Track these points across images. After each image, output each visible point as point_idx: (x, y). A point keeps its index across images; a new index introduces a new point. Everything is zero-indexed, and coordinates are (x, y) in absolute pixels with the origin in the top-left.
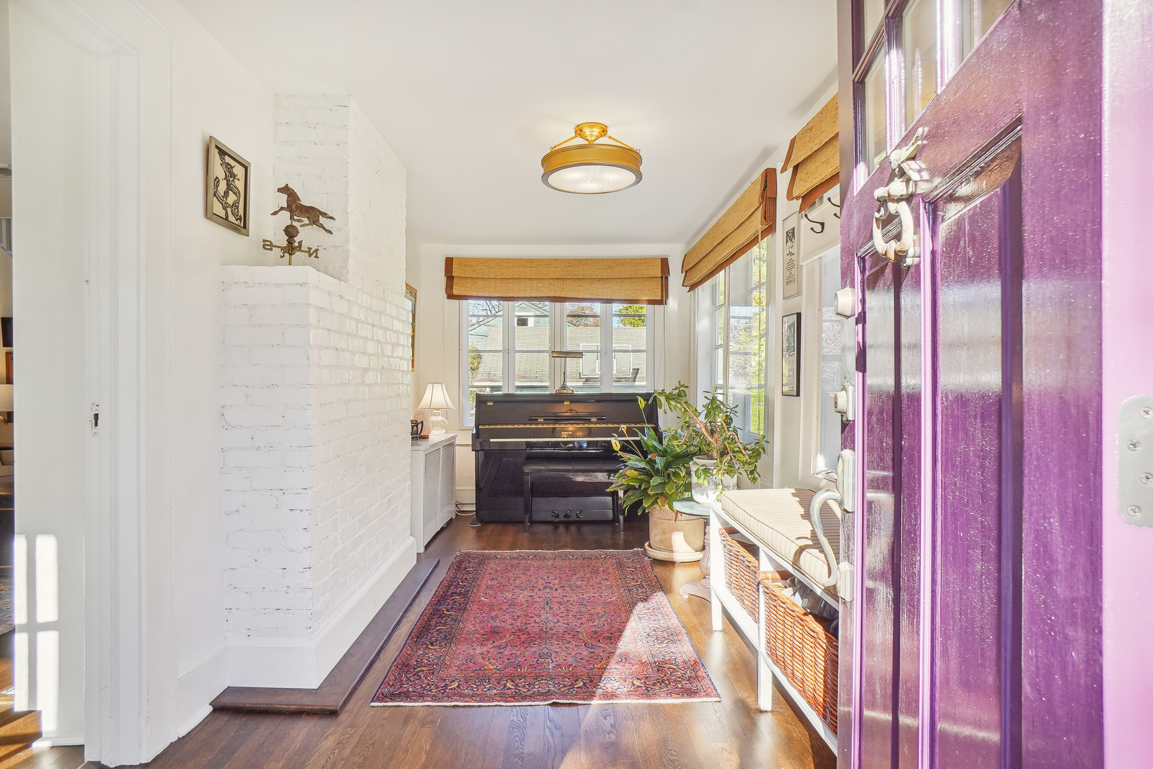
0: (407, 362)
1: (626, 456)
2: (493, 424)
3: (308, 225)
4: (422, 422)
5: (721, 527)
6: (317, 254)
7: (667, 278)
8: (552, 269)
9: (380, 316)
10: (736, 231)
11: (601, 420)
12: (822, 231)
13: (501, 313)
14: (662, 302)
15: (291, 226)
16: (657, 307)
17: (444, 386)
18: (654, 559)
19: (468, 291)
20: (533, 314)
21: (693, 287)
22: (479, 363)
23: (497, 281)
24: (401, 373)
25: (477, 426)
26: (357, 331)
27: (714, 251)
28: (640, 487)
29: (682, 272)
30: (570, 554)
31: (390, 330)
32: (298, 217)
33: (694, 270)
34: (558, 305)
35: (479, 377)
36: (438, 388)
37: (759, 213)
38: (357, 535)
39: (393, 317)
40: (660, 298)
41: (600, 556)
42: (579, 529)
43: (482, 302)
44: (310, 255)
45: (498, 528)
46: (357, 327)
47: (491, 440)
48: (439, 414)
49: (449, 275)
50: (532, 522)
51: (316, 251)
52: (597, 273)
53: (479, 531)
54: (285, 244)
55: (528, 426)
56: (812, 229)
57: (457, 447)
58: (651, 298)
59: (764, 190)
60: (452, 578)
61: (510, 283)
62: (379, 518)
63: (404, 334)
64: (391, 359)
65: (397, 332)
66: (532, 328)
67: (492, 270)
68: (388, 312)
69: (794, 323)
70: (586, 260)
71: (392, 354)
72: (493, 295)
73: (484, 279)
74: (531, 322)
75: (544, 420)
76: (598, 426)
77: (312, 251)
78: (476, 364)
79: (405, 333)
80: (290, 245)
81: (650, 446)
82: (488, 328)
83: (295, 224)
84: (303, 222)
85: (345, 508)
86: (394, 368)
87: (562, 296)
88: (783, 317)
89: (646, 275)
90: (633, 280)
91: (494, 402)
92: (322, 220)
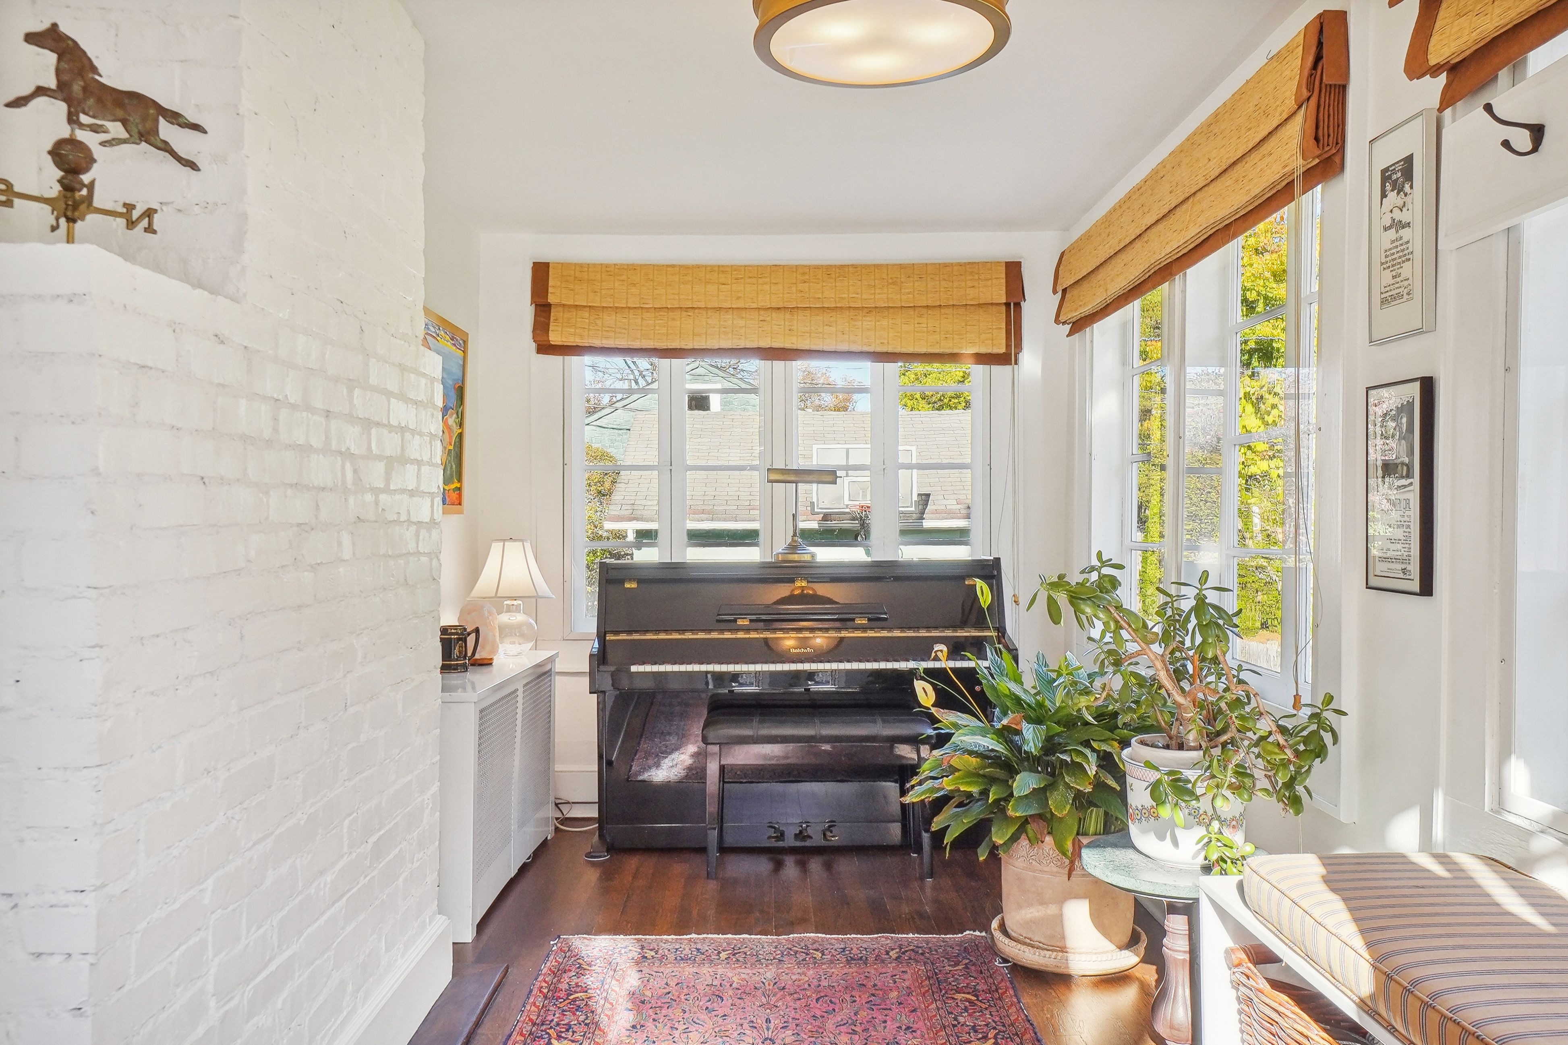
0: (429, 500)
1: (948, 717)
2: (636, 632)
3: (125, 141)
4: (477, 631)
5: (1230, 944)
6: (150, 224)
7: (1018, 305)
8: (766, 287)
9: (351, 390)
10: (1219, 180)
11: (876, 621)
12: (1535, 149)
13: (655, 386)
14: (1006, 358)
15: (71, 142)
16: (997, 369)
17: (528, 545)
18: (1015, 965)
19: (581, 336)
20: (718, 386)
21: (1079, 325)
22: (614, 482)
23: (646, 315)
24: (413, 528)
25: (601, 636)
26: (276, 430)
27: (1145, 238)
28: (985, 793)
29: (1055, 292)
30: (816, 946)
31: (378, 424)
32: (94, 117)
33: (1085, 285)
34: (779, 365)
35: (613, 510)
36: (514, 550)
37: (1296, 129)
38: (272, 967)
39: (389, 394)
40: (1002, 350)
41: (887, 953)
42: (828, 866)
43: (618, 361)
44: (131, 224)
45: (650, 864)
46: (276, 419)
47: (634, 668)
48: (517, 609)
49: (541, 301)
50: (724, 850)
51: (149, 213)
52: (865, 296)
53: (608, 874)
54: (54, 190)
55: (715, 635)
56: (1506, 144)
57: (558, 678)
58: (983, 350)
59: (1315, 67)
60: (534, 1024)
61: (673, 319)
62: (345, 899)
63: (421, 434)
64: (383, 497)
65: (402, 429)
66: (716, 413)
67: (634, 290)
68: (373, 381)
69: (1411, 404)
70: (841, 267)
71: (388, 484)
72: (637, 344)
73: (616, 309)
74: (715, 401)
75: (751, 621)
76: (871, 634)
77: (136, 214)
78: (607, 485)
79: (425, 430)
80: (69, 194)
81: (1006, 696)
82: (631, 413)
83: (82, 136)
84: (106, 132)
85: (231, 907)
86: (395, 517)
87: (788, 345)
88: (1368, 389)
89: (972, 300)
90: (943, 311)
91: (640, 581)
92: (166, 131)
